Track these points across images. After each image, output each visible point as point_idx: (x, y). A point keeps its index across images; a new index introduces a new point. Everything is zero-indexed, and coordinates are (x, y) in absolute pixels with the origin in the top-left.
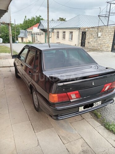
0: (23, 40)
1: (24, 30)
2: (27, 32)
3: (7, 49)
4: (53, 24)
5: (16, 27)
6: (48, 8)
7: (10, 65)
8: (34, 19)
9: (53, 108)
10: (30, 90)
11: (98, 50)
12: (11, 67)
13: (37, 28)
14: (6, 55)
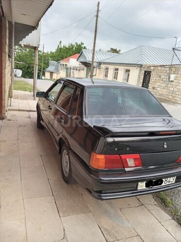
0: (52, 77)
1: (56, 61)
2: (59, 64)
3: (27, 86)
4: (100, 56)
5: (45, 57)
6: (96, 31)
7: (29, 109)
8: (73, 47)
9: (96, 178)
10: (58, 148)
11: (168, 101)
12: (31, 111)
13: (76, 60)
14: (25, 94)
